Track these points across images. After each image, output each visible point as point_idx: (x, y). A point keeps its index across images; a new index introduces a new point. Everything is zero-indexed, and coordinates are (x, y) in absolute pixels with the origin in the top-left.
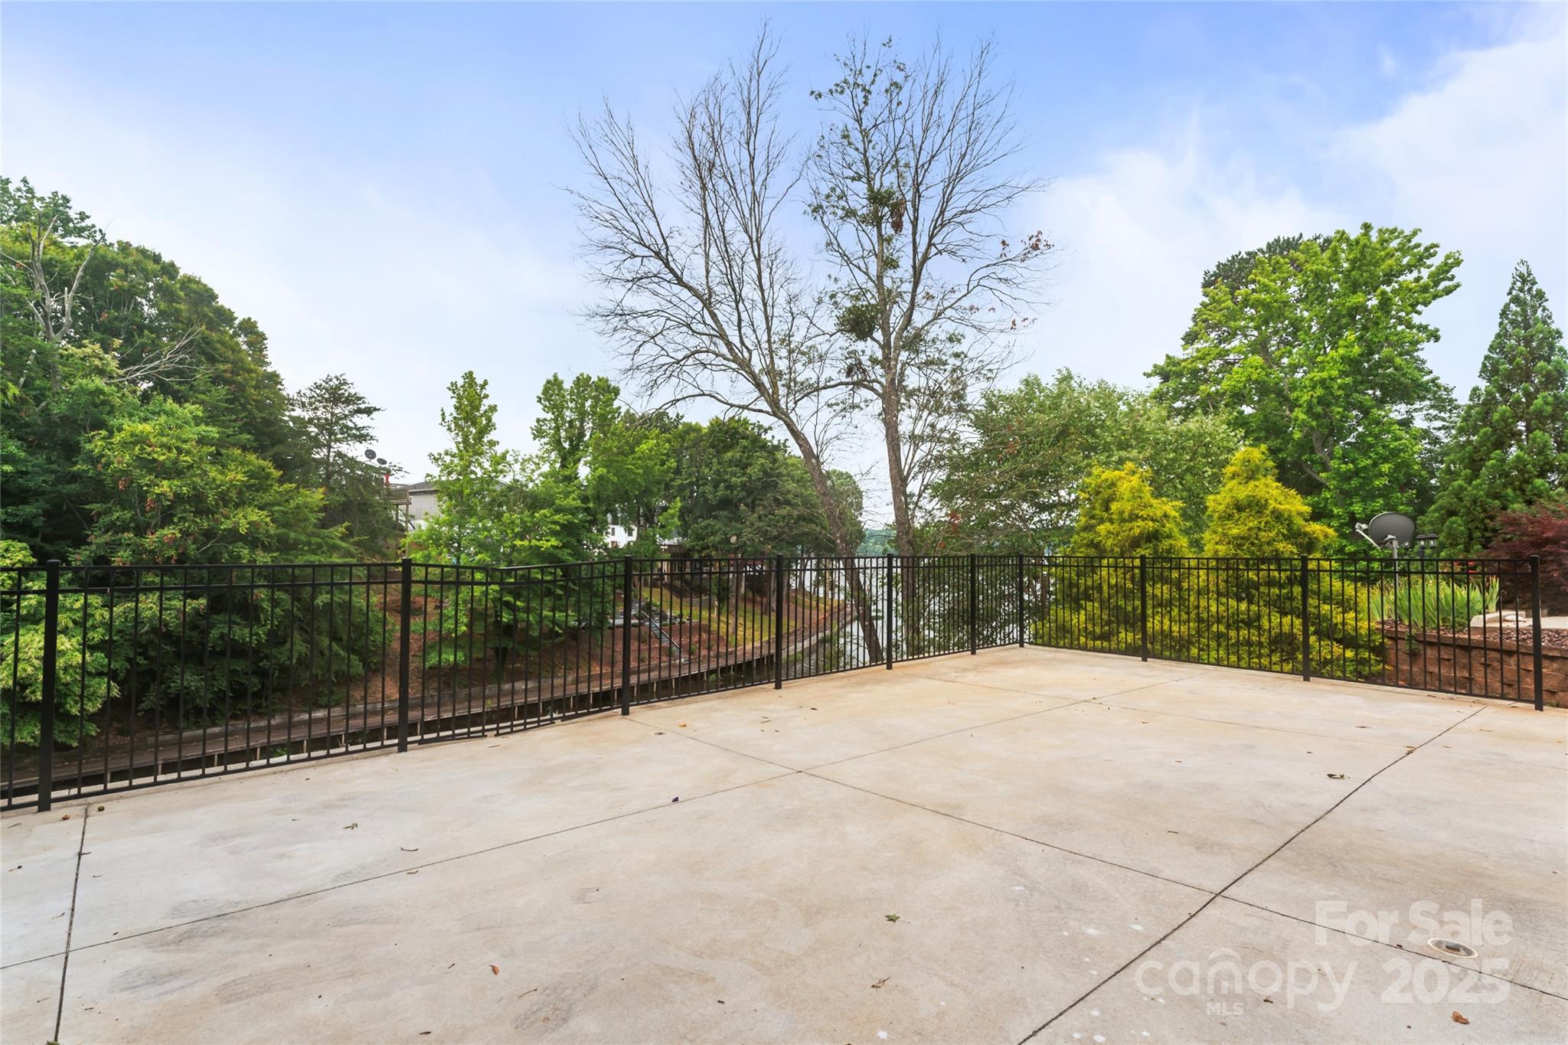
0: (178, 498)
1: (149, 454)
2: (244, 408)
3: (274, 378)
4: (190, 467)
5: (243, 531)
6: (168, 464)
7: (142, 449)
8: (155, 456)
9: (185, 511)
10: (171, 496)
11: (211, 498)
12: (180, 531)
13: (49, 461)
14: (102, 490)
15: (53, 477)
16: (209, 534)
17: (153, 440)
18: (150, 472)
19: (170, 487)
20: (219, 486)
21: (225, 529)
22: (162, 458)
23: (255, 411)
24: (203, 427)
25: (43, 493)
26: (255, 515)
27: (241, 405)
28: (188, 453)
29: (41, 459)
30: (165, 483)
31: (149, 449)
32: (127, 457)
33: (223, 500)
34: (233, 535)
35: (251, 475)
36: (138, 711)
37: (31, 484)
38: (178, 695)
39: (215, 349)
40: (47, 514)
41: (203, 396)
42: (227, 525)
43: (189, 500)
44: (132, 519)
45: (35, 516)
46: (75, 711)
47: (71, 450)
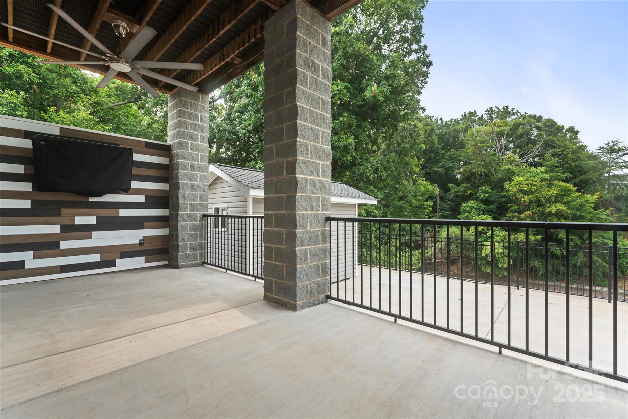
0: (531, 202)
1: (522, 187)
2: (567, 162)
3: (583, 148)
4: (536, 190)
5: (554, 212)
6: (528, 190)
7: (519, 186)
8: (523, 188)
9: (534, 205)
10: (528, 201)
11: (543, 201)
12: (532, 212)
13: (498, 191)
14: (509, 200)
15: (498, 196)
16: (543, 213)
17: (523, 183)
18: (522, 193)
19: (528, 198)
20: (546, 197)
21: (547, 212)
22: (526, 189)
23: (571, 163)
24: (544, 175)
25: (496, 201)
26: (561, 207)
27: (565, 161)
28: (535, 185)
29: (495, 191)
30: (526, 197)
31: (522, 186)
32: (515, 189)
33: (549, 201)
34: (550, 214)
35: (561, 190)
36: (520, 271)
37: (493, 199)
38: (533, 268)
39: (556, 143)
40: (497, 207)
41: (548, 162)
42: (548, 210)
43: (535, 202)
44: (518, 209)
45: (494, 208)
46: (500, 266)
47: (503, 188)
